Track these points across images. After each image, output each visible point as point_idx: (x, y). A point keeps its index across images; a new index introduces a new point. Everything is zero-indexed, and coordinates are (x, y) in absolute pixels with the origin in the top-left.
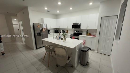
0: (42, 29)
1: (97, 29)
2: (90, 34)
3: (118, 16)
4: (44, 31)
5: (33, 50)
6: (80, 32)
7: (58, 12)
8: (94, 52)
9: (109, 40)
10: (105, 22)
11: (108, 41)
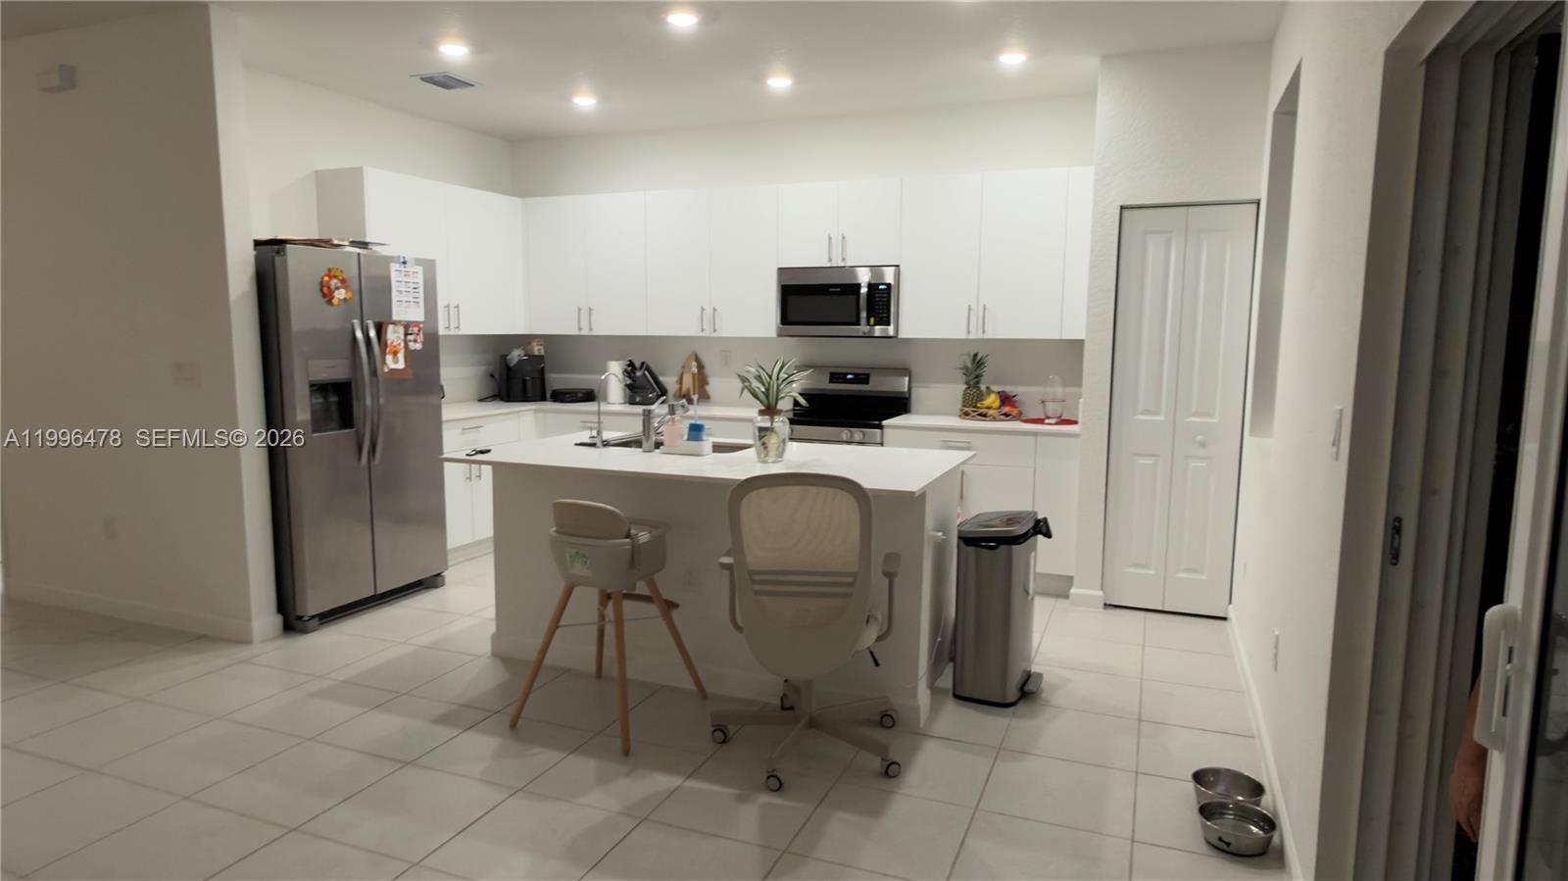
0: (380, 329)
1: (1080, 343)
2: (1006, 399)
3: (1258, 203)
4: (401, 365)
5: (246, 641)
6: (879, 384)
7: (585, 101)
8: (1061, 602)
9: (1203, 444)
10: (1155, 257)
11: (1193, 464)
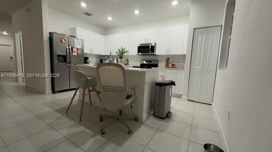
0: (72, 48)
1: (185, 55)
2: (173, 65)
3: (222, 26)
4: (76, 54)
5: (45, 94)
7: (110, 19)
8: (180, 99)
9: (208, 72)
10: (200, 38)
11: (206, 75)
